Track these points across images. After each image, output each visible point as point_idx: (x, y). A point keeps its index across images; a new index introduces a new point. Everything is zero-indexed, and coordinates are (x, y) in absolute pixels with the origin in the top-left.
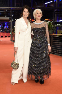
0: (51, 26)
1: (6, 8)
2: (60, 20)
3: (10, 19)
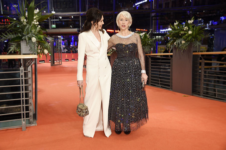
0: (147, 40)
1: (72, 14)
2: (161, 30)
3: (79, 31)
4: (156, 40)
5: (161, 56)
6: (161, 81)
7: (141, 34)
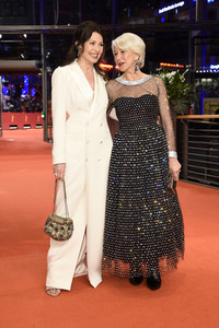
0: (180, 86)
1: (25, 29)
2: (212, 67)
3: (40, 66)
4: (201, 86)
5: (210, 120)
6: (209, 172)
7: (169, 75)
